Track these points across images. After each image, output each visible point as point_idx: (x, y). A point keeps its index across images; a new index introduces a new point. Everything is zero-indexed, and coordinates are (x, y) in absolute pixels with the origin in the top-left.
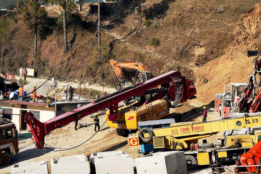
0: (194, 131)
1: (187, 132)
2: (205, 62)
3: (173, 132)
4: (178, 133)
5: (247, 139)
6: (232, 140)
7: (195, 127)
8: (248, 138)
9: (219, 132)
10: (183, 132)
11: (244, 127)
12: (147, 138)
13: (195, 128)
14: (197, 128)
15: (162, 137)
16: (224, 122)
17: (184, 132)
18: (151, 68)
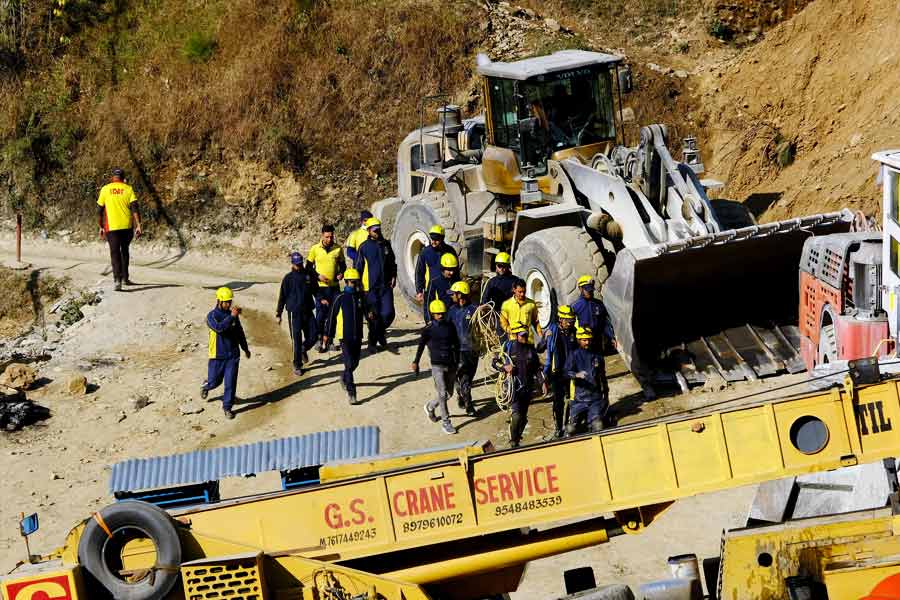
0: (490, 507)
1: (439, 514)
2: (779, 12)
3: (334, 521)
4: (366, 526)
5: (867, 545)
6: (765, 560)
7: (491, 479)
8: (879, 535)
9: (673, 502)
10: (408, 519)
11: (843, 458)
12: (140, 578)
13: (495, 483)
14: (512, 484)
15: (248, 562)
16: (701, 430)
17: (416, 518)
18: (380, 74)
